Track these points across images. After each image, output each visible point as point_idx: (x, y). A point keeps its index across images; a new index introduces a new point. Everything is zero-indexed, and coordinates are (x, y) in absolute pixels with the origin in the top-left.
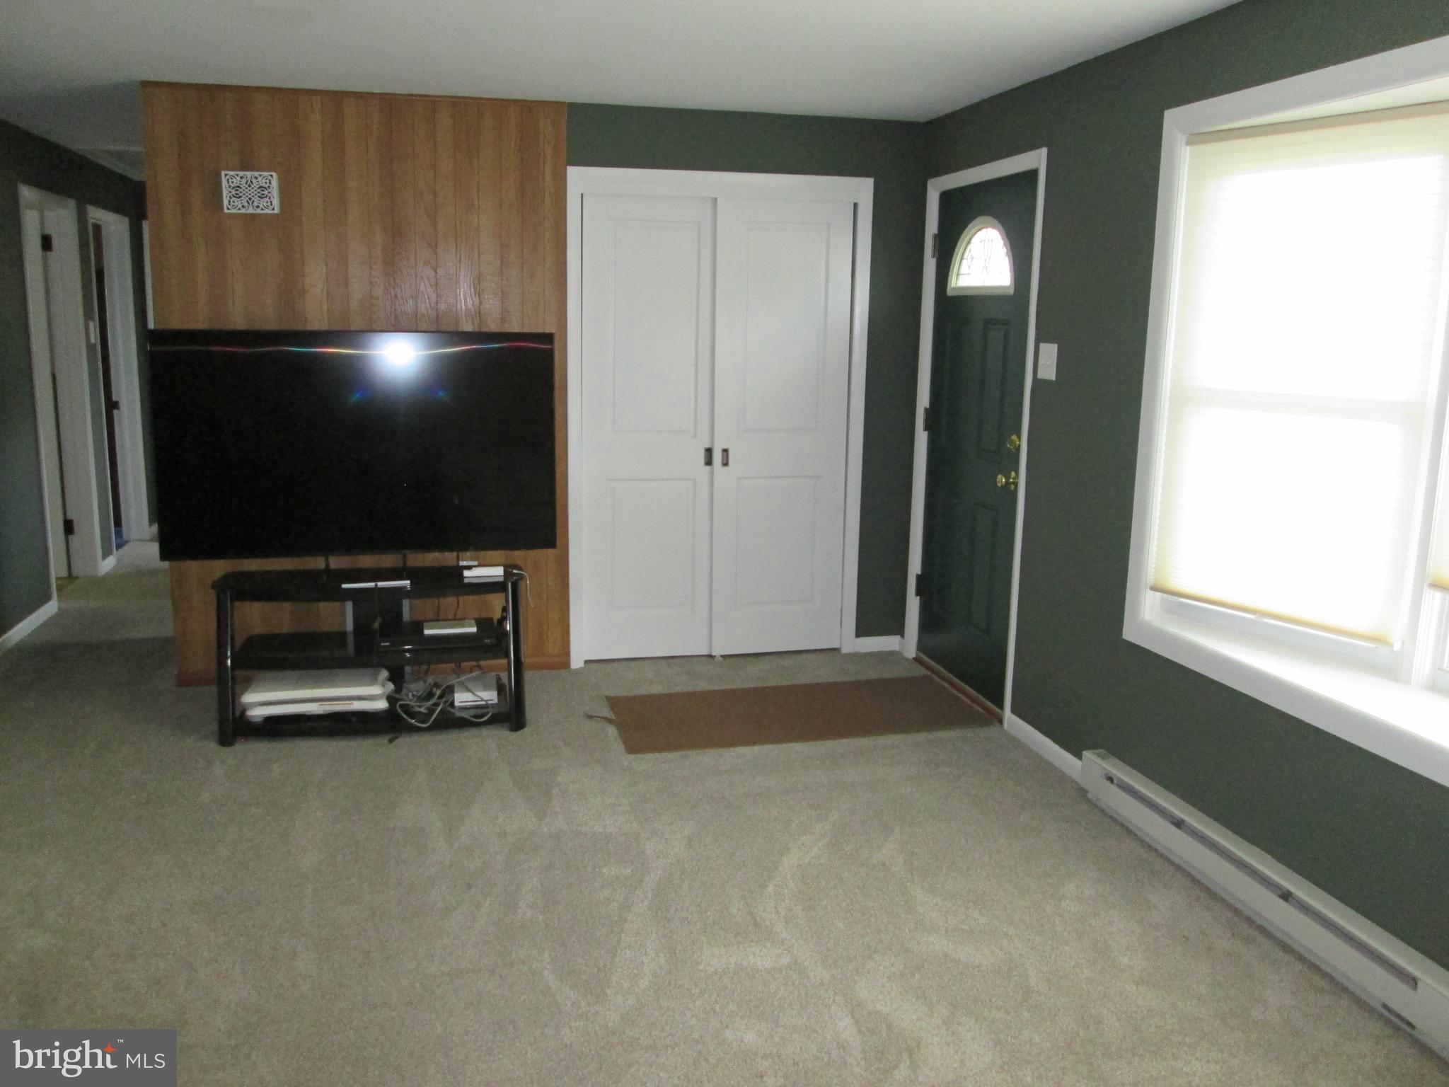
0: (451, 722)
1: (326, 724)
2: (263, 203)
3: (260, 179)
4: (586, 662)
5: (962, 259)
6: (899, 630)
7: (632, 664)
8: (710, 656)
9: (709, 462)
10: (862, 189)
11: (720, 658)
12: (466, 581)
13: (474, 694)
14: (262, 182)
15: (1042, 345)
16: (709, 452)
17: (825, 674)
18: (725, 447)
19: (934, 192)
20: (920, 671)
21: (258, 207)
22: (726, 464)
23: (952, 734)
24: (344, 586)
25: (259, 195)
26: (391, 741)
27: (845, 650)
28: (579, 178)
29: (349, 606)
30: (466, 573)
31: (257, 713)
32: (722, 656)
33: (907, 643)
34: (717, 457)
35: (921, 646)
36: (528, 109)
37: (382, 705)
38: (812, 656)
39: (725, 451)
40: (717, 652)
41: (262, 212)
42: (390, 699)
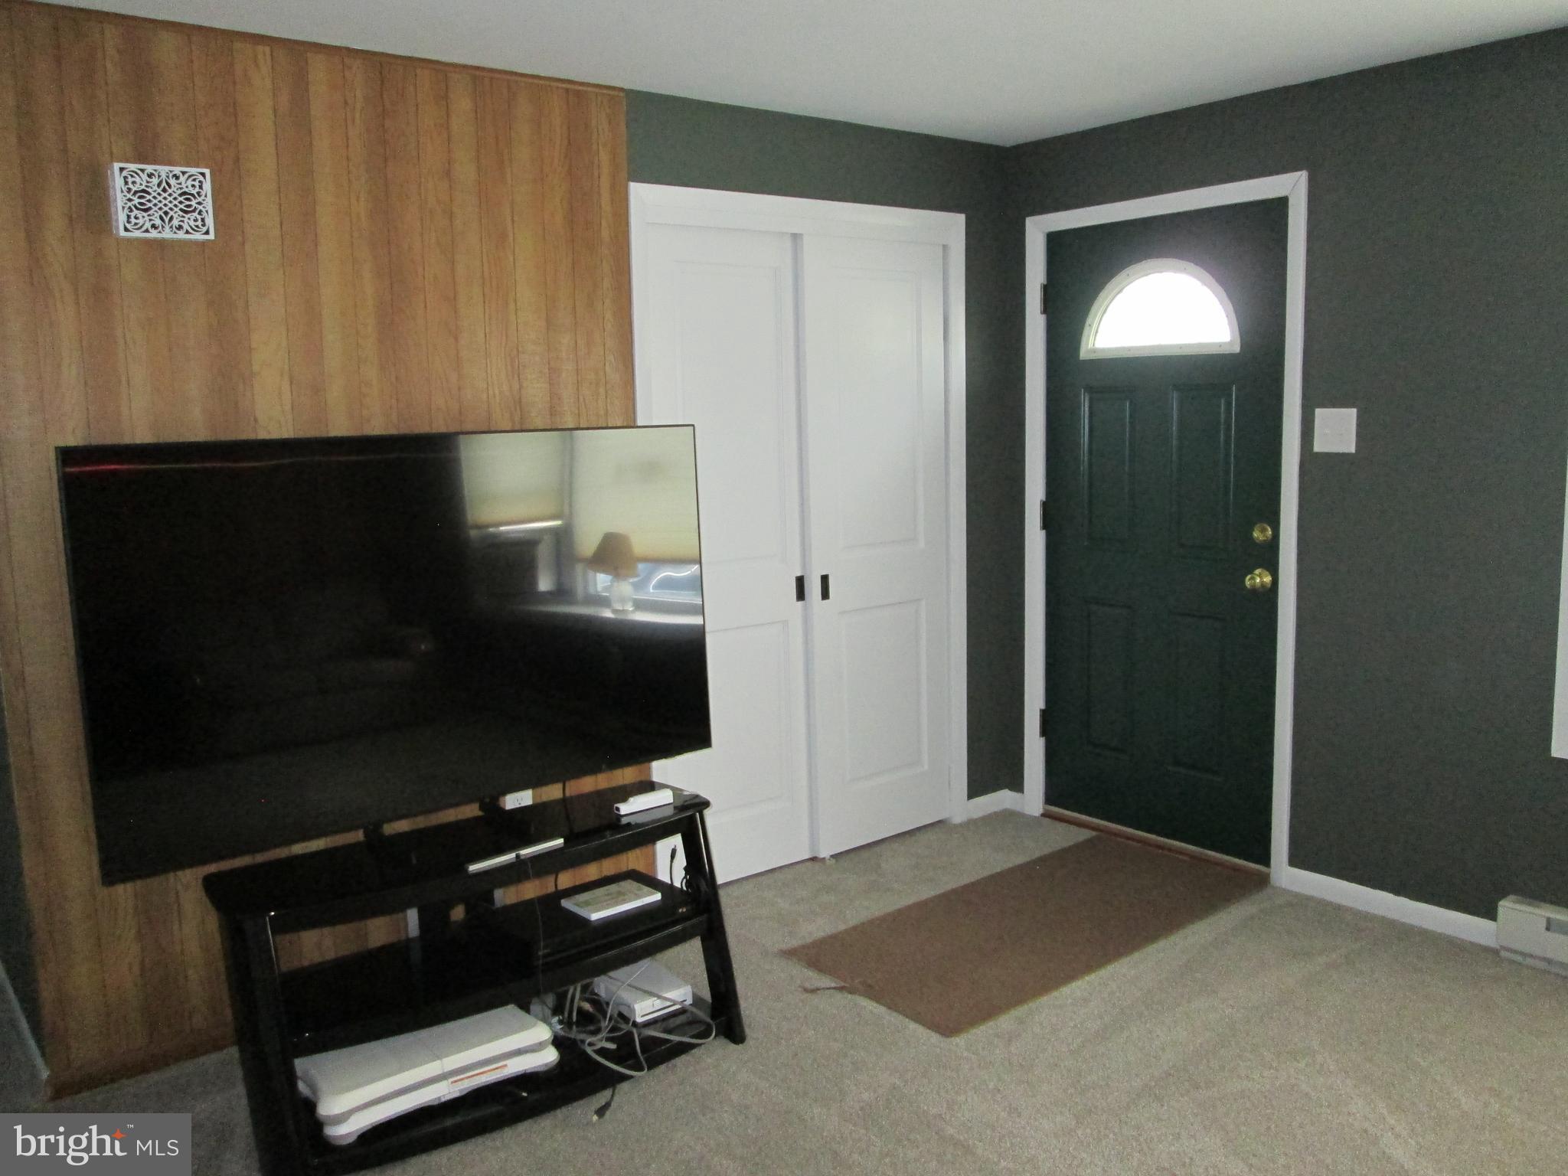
2: (189, 221)
3: (182, 179)
5: (1105, 312)
8: (817, 859)
9: (801, 595)
10: (952, 227)
11: (833, 861)
12: (624, 822)
13: (659, 997)
14: (187, 185)
15: (1319, 412)
16: (800, 581)
18: (825, 573)
19: (1037, 230)
21: (180, 228)
22: (825, 595)
24: (474, 868)
25: (183, 206)
27: (957, 819)
28: (647, 201)
29: (413, 912)
30: (622, 809)
31: (346, 1131)
32: (832, 856)
34: (814, 588)
36: (576, 94)
37: (550, 1056)
38: (931, 835)
39: (825, 579)
40: (825, 853)
41: (190, 237)
42: (558, 1042)
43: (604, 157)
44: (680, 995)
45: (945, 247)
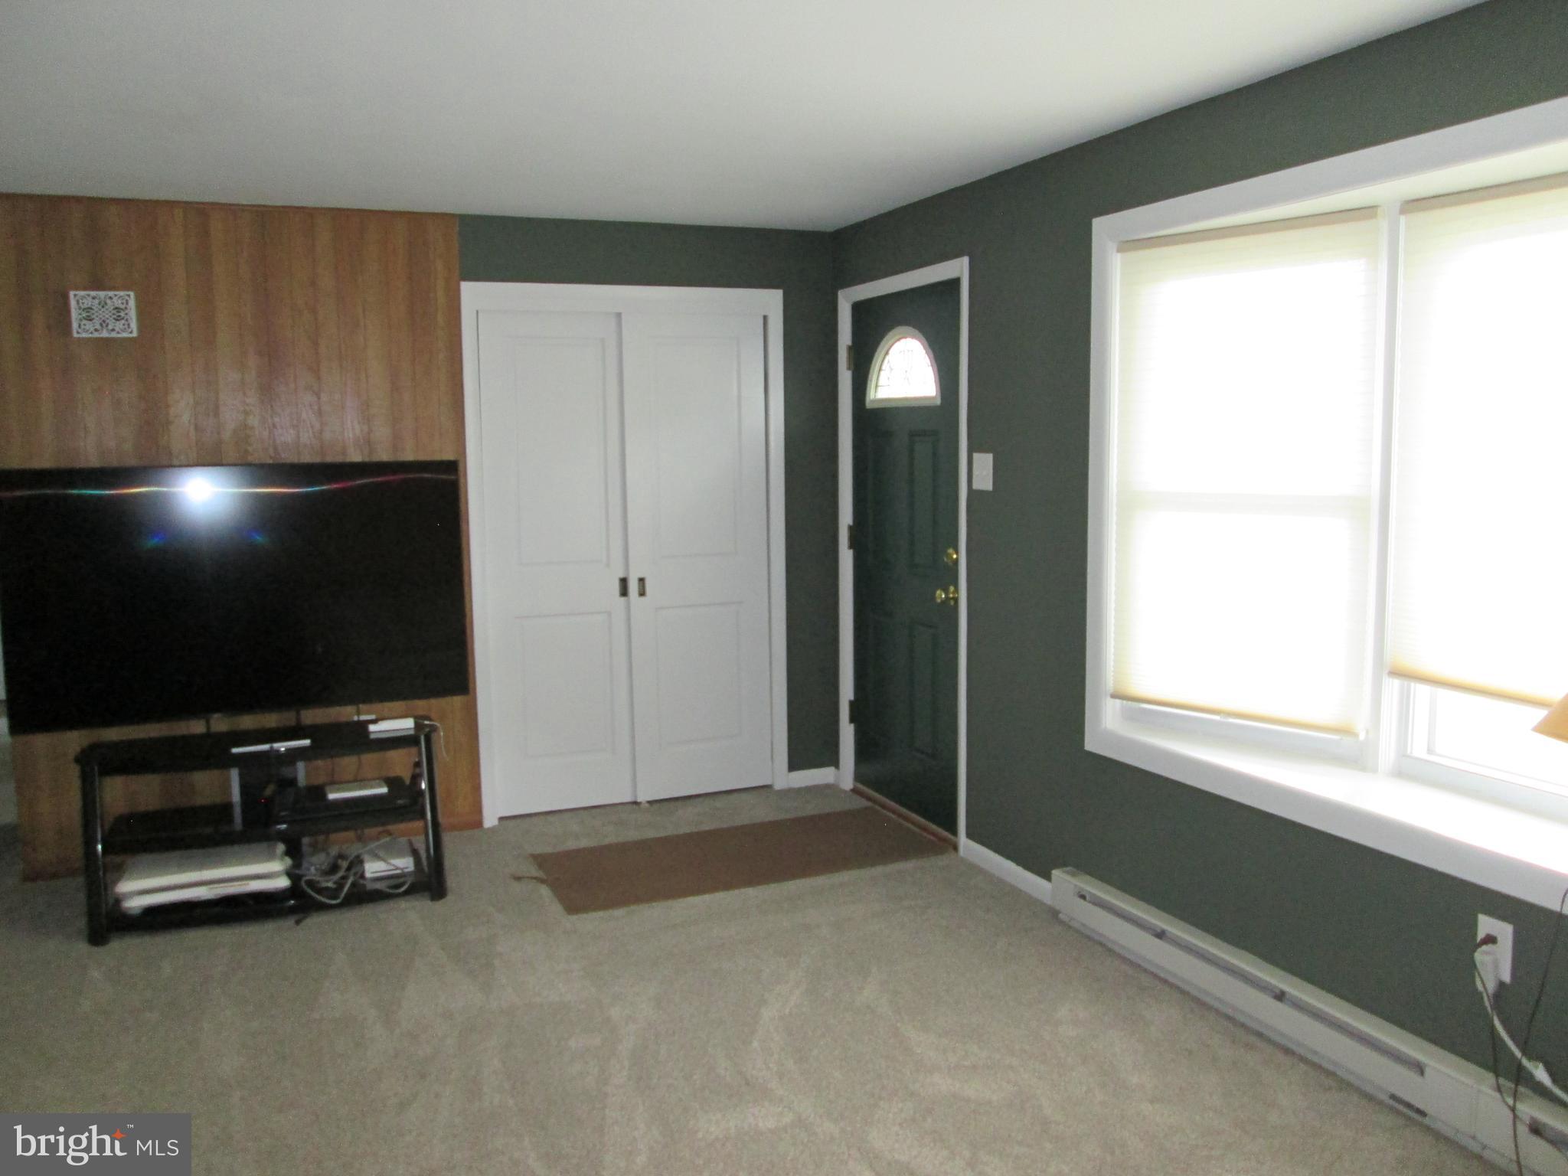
0: (362, 896)
1: (217, 910)
2: (119, 325)
3: (115, 299)
4: (501, 819)
5: (880, 370)
6: (834, 761)
7: (550, 818)
8: (635, 803)
9: (624, 592)
10: (771, 301)
11: (647, 805)
12: (372, 736)
13: (388, 863)
14: (118, 303)
15: (976, 456)
16: (624, 582)
17: (760, 812)
18: (642, 576)
19: (846, 301)
20: (861, 803)
21: (113, 330)
22: (642, 593)
23: (908, 865)
24: (235, 750)
25: (115, 316)
26: (298, 922)
27: (778, 786)
28: (474, 295)
29: (234, 774)
30: (372, 728)
31: (135, 904)
32: (649, 802)
33: (843, 774)
34: (633, 586)
35: (858, 777)
36: (417, 221)
37: (283, 883)
38: (744, 796)
39: (642, 580)
40: (642, 798)
41: (119, 336)
43: (439, 265)
44: (404, 863)
45: (765, 318)
